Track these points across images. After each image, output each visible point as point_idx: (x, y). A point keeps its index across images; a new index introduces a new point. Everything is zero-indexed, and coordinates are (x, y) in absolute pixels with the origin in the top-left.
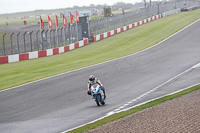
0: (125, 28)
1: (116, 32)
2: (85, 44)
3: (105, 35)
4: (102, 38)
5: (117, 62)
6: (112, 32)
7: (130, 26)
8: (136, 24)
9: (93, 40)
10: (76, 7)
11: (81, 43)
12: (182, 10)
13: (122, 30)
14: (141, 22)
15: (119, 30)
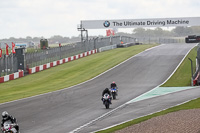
0: (61, 61)
1: (52, 65)
2: (21, 76)
3: (41, 68)
4: (37, 70)
5: (52, 95)
6: (48, 65)
7: (67, 60)
8: (72, 58)
9: (28, 72)
10: (12, 39)
11: (16, 75)
12: (118, 46)
13: (58, 64)
14: (77, 57)
15: (55, 63)
